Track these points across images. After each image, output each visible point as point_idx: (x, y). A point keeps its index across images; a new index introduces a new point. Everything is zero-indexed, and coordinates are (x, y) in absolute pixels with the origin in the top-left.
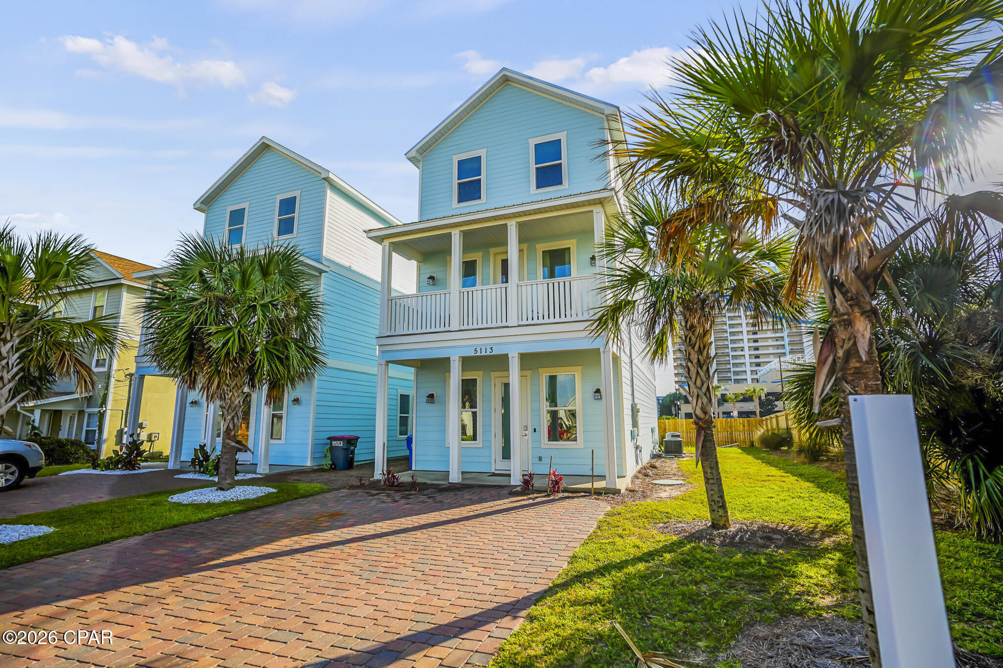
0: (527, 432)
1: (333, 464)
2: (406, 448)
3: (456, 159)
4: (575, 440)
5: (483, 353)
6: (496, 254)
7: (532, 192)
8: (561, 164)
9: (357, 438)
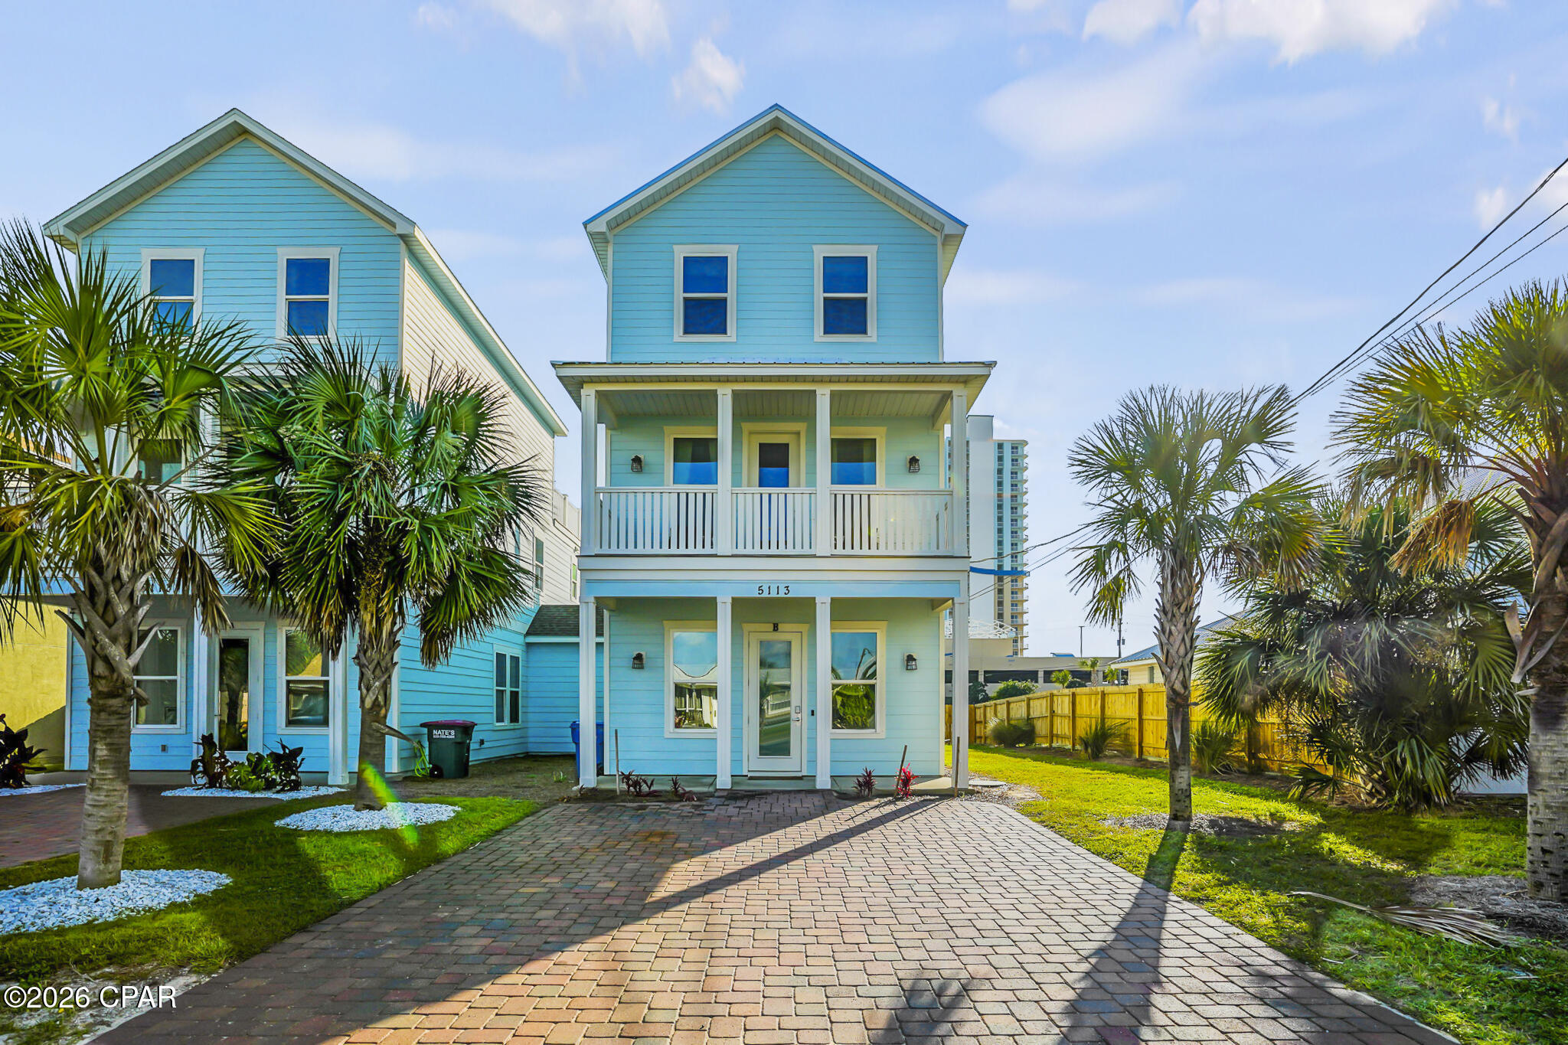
0: (799, 716)
1: (435, 767)
2: (571, 740)
3: (681, 252)
4: (873, 727)
5: (774, 594)
6: (750, 433)
7: (817, 339)
8: (865, 299)
9: (473, 725)
